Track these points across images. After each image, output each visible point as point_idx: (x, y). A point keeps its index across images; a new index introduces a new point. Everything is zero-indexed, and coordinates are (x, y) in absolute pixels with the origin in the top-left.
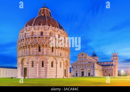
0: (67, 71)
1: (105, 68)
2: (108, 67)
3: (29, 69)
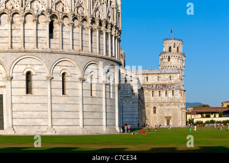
1: (153, 96)
2: (163, 93)
3: (17, 102)
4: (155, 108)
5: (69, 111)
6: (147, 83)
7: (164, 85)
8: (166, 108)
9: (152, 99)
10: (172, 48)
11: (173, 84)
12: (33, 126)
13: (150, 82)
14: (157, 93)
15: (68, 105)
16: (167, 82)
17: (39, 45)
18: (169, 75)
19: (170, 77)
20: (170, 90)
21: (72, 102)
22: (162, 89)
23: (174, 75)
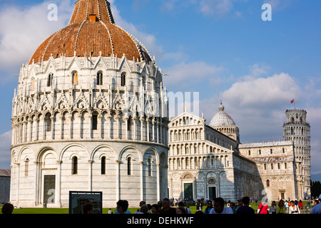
1: (265, 169)
2: (276, 166)
4: (268, 181)
6: (260, 156)
7: (277, 158)
8: (280, 181)
9: (265, 172)
10: (295, 119)
11: (286, 157)
13: (263, 155)
14: (269, 166)
15: (106, 183)
16: (281, 154)
17: (84, 135)
18: (282, 148)
19: (283, 149)
20: (282, 162)
21: (109, 180)
22: (274, 162)
23: (287, 147)
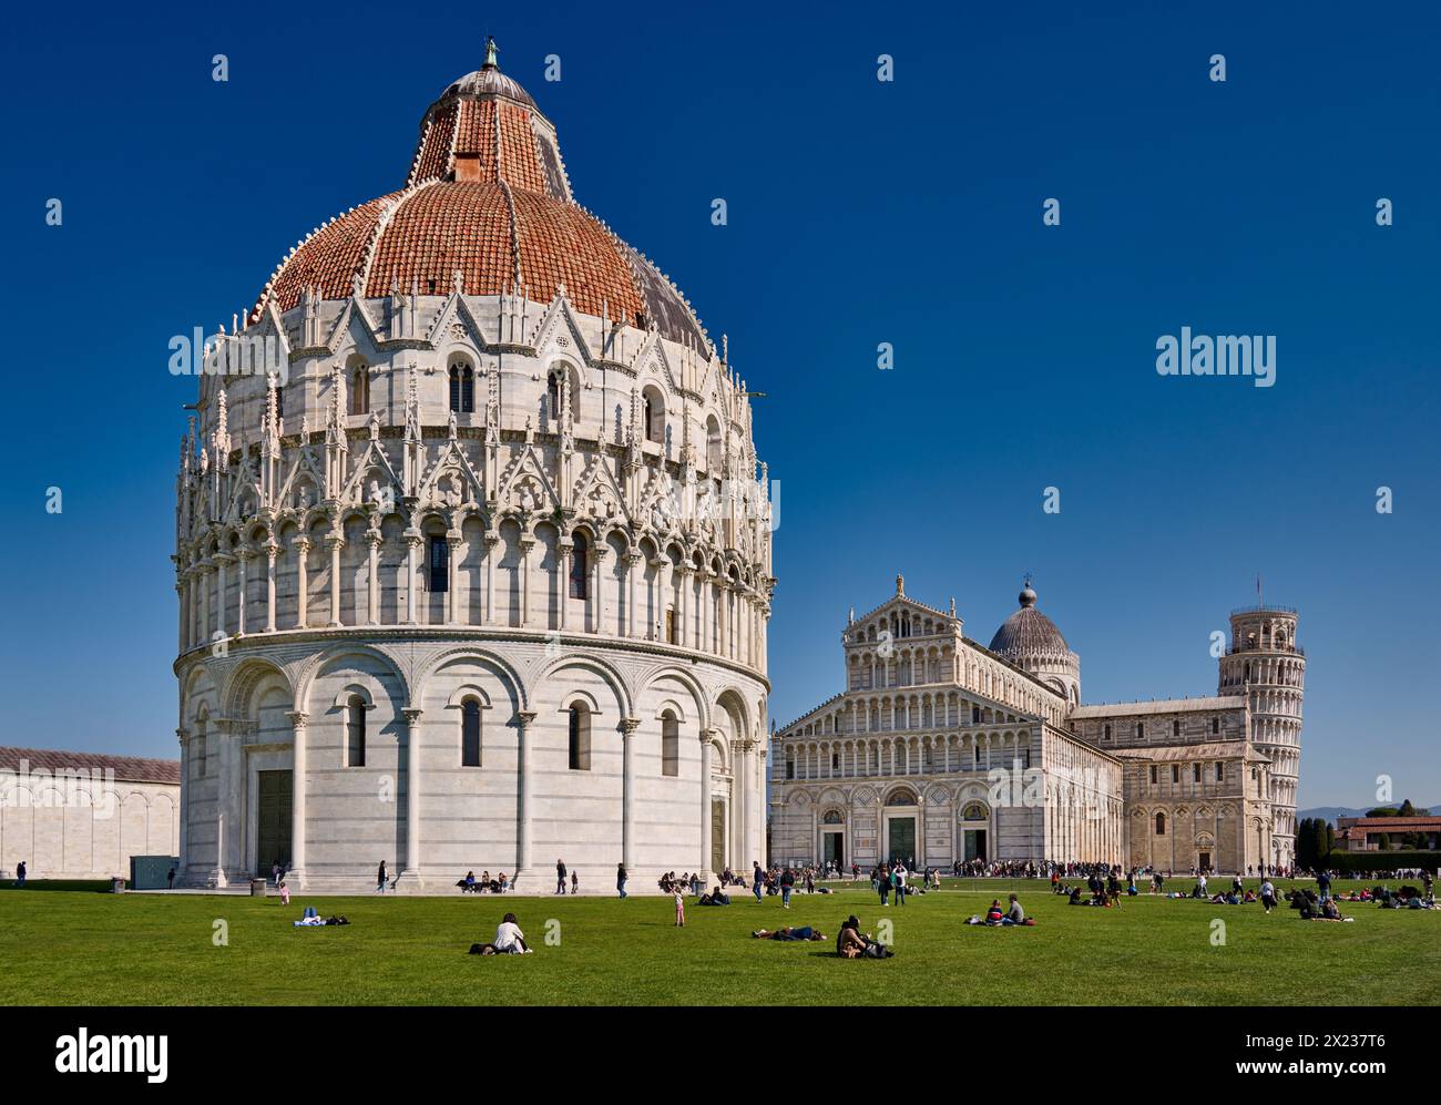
0: (744, 811)
1: (1154, 781)
2: (1188, 772)
3: (320, 792)
4: (1160, 817)
5: (480, 819)
6: (1139, 742)
8: (1198, 816)
9: (1152, 789)
10: (1261, 636)
12: (361, 865)
13: (1150, 738)
14: (1167, 772)
15: (476, 799)
16: (1204, 737)
18: (1211, 716)
19: (1215, 721)
20: (1208, 761)
21: (491, 790)
22: (1183, 759)
23: (1227, 716)
